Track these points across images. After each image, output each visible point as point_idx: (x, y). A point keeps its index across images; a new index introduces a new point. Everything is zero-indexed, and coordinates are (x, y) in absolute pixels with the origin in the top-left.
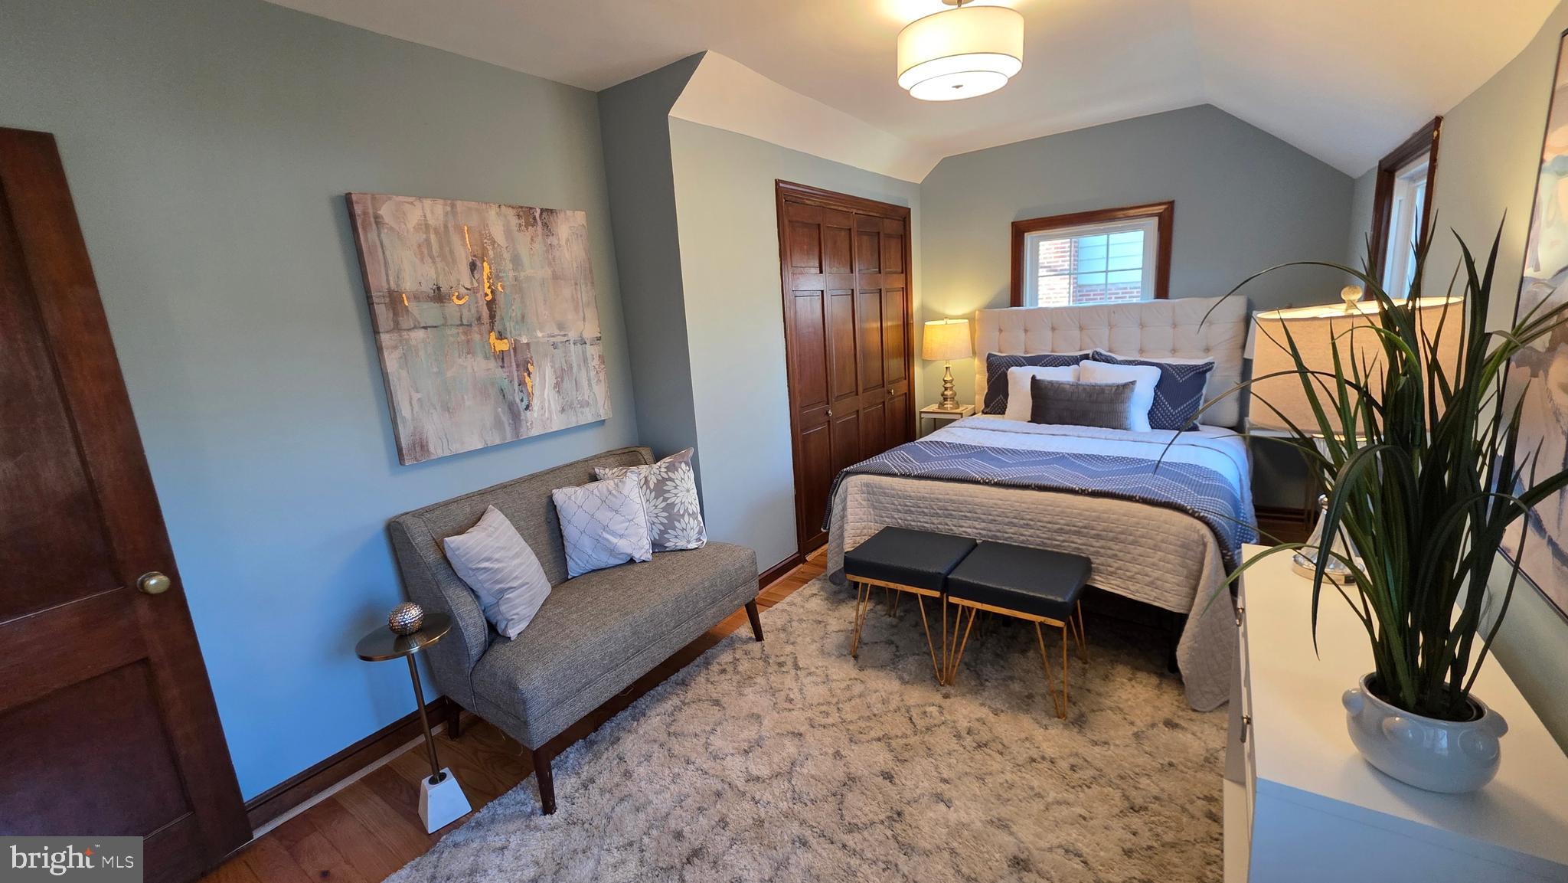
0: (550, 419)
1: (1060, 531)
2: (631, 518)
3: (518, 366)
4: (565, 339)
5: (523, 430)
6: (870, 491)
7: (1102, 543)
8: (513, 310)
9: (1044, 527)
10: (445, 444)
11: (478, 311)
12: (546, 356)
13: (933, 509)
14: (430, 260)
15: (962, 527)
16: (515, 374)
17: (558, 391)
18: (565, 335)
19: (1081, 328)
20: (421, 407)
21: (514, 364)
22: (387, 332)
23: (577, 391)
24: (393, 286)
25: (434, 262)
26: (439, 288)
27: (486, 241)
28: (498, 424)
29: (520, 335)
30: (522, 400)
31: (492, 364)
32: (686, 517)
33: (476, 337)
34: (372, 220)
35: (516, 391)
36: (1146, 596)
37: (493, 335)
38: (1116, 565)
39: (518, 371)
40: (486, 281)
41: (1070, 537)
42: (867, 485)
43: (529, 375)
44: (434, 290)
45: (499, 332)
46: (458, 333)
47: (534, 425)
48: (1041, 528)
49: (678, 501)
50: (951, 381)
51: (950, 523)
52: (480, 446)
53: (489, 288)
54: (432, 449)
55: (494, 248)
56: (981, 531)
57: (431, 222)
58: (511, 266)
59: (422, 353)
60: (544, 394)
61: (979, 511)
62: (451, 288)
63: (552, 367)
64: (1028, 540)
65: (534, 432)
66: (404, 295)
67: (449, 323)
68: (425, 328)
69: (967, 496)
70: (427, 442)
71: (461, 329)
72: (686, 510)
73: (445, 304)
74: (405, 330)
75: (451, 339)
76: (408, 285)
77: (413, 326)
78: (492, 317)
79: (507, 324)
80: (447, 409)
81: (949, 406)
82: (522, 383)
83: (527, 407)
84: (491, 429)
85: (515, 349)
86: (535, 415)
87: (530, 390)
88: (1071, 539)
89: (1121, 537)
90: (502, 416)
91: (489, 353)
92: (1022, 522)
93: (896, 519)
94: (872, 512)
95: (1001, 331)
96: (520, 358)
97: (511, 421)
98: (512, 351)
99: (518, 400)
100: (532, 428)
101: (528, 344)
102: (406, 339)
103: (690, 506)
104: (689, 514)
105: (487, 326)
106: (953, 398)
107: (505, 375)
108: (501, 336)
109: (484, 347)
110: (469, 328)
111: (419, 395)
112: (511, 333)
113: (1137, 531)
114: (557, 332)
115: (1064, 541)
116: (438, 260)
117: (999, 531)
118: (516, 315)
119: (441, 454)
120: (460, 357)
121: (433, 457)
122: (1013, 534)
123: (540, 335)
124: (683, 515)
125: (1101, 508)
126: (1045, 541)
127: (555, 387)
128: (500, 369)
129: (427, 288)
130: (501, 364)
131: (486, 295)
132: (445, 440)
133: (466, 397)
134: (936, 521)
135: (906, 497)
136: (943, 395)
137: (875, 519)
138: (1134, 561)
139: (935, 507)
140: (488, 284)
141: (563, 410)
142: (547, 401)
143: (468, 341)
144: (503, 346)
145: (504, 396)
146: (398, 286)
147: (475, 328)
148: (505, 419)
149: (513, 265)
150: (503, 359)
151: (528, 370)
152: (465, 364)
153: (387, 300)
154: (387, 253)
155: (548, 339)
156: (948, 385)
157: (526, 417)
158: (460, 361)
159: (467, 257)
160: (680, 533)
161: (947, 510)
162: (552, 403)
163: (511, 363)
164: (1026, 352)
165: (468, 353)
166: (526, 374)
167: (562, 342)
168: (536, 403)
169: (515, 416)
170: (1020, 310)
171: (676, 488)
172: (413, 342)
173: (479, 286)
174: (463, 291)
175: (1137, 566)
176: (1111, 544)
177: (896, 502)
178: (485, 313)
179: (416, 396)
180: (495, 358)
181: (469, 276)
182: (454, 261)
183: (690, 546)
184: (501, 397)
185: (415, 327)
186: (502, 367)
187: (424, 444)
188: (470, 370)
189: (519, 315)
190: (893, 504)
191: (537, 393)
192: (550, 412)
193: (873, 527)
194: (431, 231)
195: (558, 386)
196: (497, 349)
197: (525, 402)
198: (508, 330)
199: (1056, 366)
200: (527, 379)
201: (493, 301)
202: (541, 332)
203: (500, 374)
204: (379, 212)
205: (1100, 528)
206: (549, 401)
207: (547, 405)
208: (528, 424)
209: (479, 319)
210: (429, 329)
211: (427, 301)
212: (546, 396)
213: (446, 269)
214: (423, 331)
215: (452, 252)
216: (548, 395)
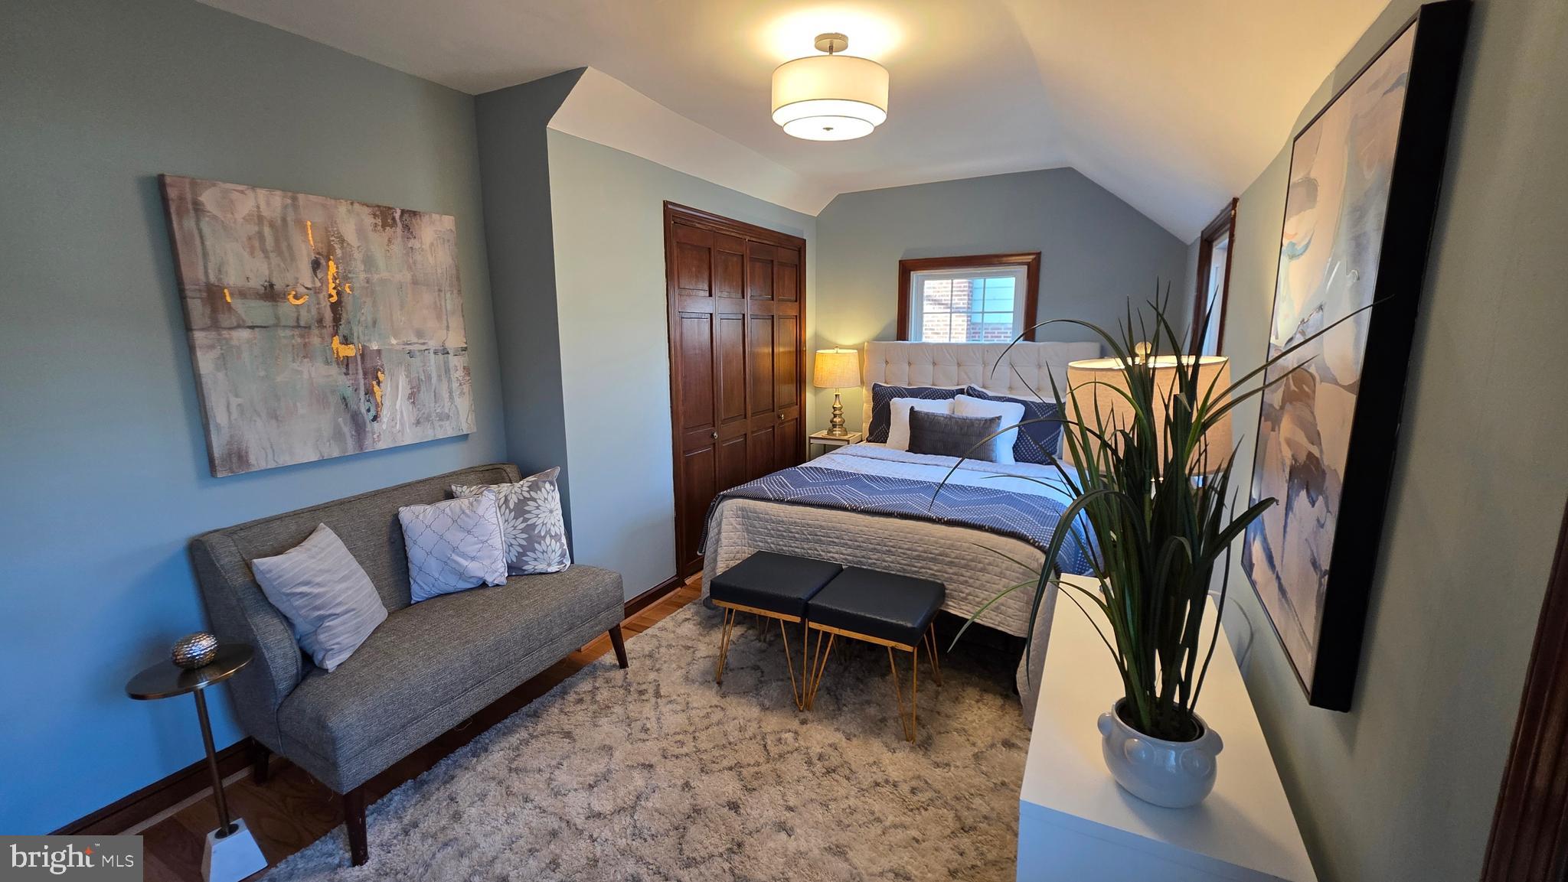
0: (402, 431)
1: (918, 558)
2: (485, 539)
3: (365, 374)
4: (424, 347)
5: (368, 442)
6: (745, 515)
7: (954, 570)
8: (363, 314)
9: (904, 554)
10: (270, 456)
11: (319, 313)
12: (401, 363)
13: (804, 534)
14: (262, 255)
15: (830, 552)
16: (362, 382)
17: (413, 403)
18: (424, 344)
19: (959, 365)
20: (242, 413)
21: (360, 371)
22: (202, 329)
23: (436, 402)
24: (212, 279)
25: (267, 257)
26: (272, 286)
27: (333, 238)
28: (338, 435)
29: (369, 341)
30: (369, 410)
31: (334, 371)
32: (548, 539)
33: (315, 340)
34: (190, 206)
35: (362, 401)
36: (992, 622)
37: (336, 339)
38: (967, 591)
39: (365, 379)
40: (331, 281)
41: (927, 564)
42: (743, 509)
43: (379, 383)
44: (265, 288)
45: (344, 337)
46: (293, 335)
47: (382, 436)
48: (901, 555)
49: (540, 521)
50: (840, 409)
51: (819, 548)
52: (314, 458)
53: (334, 288)
54: (252, 459)
55: (342, 248)
56: (848, 557)
57: (265, 213)
58: (363, 267)
59: (246, 355)
60: (395, 405)
61: (846, 537)
62: (288, 286)
63: (407, 377)
64: (890, 566)
65: (382, 445)
66: (226, 291)
67: (283, 323)
68: (252, 327)
69: (835, 522)
70: (247, 453)
71: (297, 332)
72: (548, 532)
73: (279, 304)
74: (225, 329)
75: (284, 341)
76: (233, 278)
77: (235, 324)
78: (337, 320)
79: (355, 329)
80: (274, 416)
81: (837, 432)
82: (369, 392)
83: (375, 418)
84: (329, 441)
85: (363, 356)
86: (384, 427)
87: (379, 400)
88: (928, 566)
89: (970, 564)
90: (343, 425)
91: (331, 358)
92: (885, 548)
93: (768, 543)
94: (746, 536)
95: (887, 362)
96: (369, 365)
97: (353, 433)
98: (359, 358)
99: (363, 410)
100: (379, 441)
101: (379, 351)
102: (225, 339)
103: (552, 528)
104: (551, 536)
105: (331, 330)
106: (842, 425)
107: (349, 383)
108: (346, 341)
109: (325, 351)
110: (307, 330)
111: (240, 400)
112: (358, 338)
113: (986, 558)
114: (415, 340)
115: (921, 568)
116: (272, 255)
117: (863, 557)
118: (366, 320)
119: (263, 465)
120: (294, 361)
121: (254, 469)
122: (876, 560)
123: (394, 341)
124: (545, 537)
125: (955, 537)
126: (905, 567)
127: (409, 398)
128: (344, 377)
129: (257, 283)
130: (344, 370)
131: (331, 296)
132: (269, 451)
133: (298, 404)
134: (805, 546)
135: (779, 522)
136: (832, 421)
137: (748, 543)
138: (981, 587)
139: (805, 533)
140: (334, 285)
141: (418, 423)
142: (399, 413)
143: (305, 345)
144: (350, 351)
145: (346, 405)
146: (220, 280)
147: (315, 331)
148: (347, 429)
149: (365, 266)
150: (347, 365)
151: (377, 378)
152: (300, 369)
153: (204, 295)
154: (208, 243)
155: (404, 347)
156: (837, 412)
157: (372, 428)
158: (295, 366)
159: (309, 255)
160: (540, 555)
161: (817, 535)
162: (405, 414)
163: (357, 370)
164: (909, 384)
165: (304, 357)
166: (374, 383)
167: (419, 351)
168: (385, 414)
169: (359, 426)
170: (906, 344)
171: (537, 508)
172: (234, 342)
173: (322, 285)
174: (301, 290)
175: (984, 592)
176: (963, 571)
177: (769, 527)
178: (328, 315)
179: (234, 401)
180: (338, 364)
181: (310, 275)
182: (293, 258)
183: (549, 570)
184: (343, 406)
185: (239, 326)
186: (346, 374)
187: (243, 453)
188: (306, 376)
189: (369, 319)
190: (767, 528)
191: (387, 403)
192: (402, 424)
193: (747, 551)
194: (266, 223)
195: (413, 397)
196: (341, 355)
197: (373, 413)
198: (356, 334)
199: (934, 399)
200: (376, 388)
201: (339, 303)
202: (395, 337)
203: (343, 382)
204: (199, 198)
205: (953, 555)
206: (402, 412)
207: (398, 417)
208: (375, 436)
209: (320, 321)
210: (257, 330)
211: (256, 299)
212: (398, 407)
213: (282, 265)
214: (249, 330)
215: (290, 247)
216: (401, 406)
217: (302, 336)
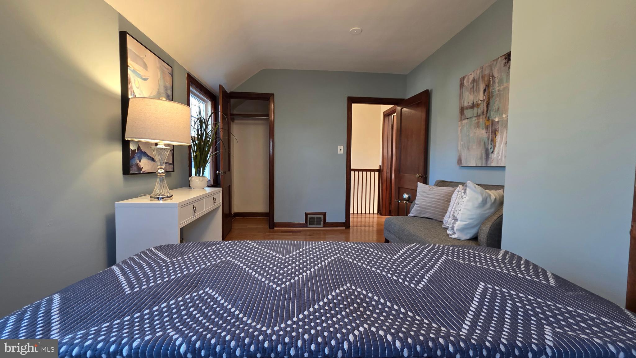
0: (501, 159)
3: (492, 132)
5: (489, 162)
10: (466, 162)
11: (483, 109)
14: (473, 93)
16: (490, 136)
20: (462, 147)
24: (462, 106)
27: (491, 77)
28: (482, 158)
29: (495, 117)
30: (491, 148)
31: (484, 131)
34: (462, 85)
35: (490, 144)
37: (486, 119)
39: (492, 134)
43: (496, 136)
44: (472, 104)
45: (488, 117)
46: (476, 119)
47: (494, 161)
52: (474, 165)
54: (463, 162)
55: (493, 79)
57: (476, 78)
60: (501, 146)
62: (477, 102)
65: (493, 165)
66: (464, 108)
67: (474, 116)
70: (462, 159)
73: (474, 109)
74: (462, 120)
75: (473, 122)
76: (466, 104)
77: (464, 118)
78: (487, 111)
79: (491, 113)
80: (468, 149)
82: (492, 140)
83: (492, 152)
84: (479, 159)
85: (492, 125)
86: (495, 156)
87: (495, 143)
91: (484, 127)
96: (493, 128)
97: (485, 157)
99: (489, 148)
101: (498, 122)
102: (462, 123)
105: (485, 115)
107: (487, 136)
108: (488, 119)
109: (483, 124)
110: (479, 117)
111: (463, 143)
112: (492, 117)
116: (475, 92)
118: (495, 109)
120: (474, 129)
121: (463, 165)
123: (504, 116)
130: (486, 131)
132: (466, 160)
133: (474, 145)
142: (501, 150)
143: (478, 122)
144: (488, 123)
145: (485, 146)
146: (464, 105)
147: (481, 117)
148: (484, 155)
149: (499, 84)
150: (487, 129)
151: (496, 134)
153: (461, 111)
154: (463, 95)
157: (491, 156)
159: (483, 88)
162: (504, 151)
163: (490, 131)
165: (477, 127)
166: (494, 136)
168: (496, 151)
169: (488, 155)
173: (485, 98)
174: (480, 102)
178: (485, 109)
179: (461, 143)
180: (485, 129)
181: (483, 95)
186: (487, 133)
188: (477, 134)
189: (497, 108)
191: (497, 145)
192: (502, 156)
194: (475, 81)
196: (486, 125)
197: (492, 150)
198: (491, 115)
200: (495, 139)
201: (489, 103)
204: (464, 82)
206: (502, 150)
207: (501, 152)
208: (492, 160)
209: (483, 113)
210: (469, 119)
211: (470, 109)
212: (501, 148)
213: (476, 95)
214: (467, 120)
215: (479, 88)
216: (503, 147)
217: (478, 119)
